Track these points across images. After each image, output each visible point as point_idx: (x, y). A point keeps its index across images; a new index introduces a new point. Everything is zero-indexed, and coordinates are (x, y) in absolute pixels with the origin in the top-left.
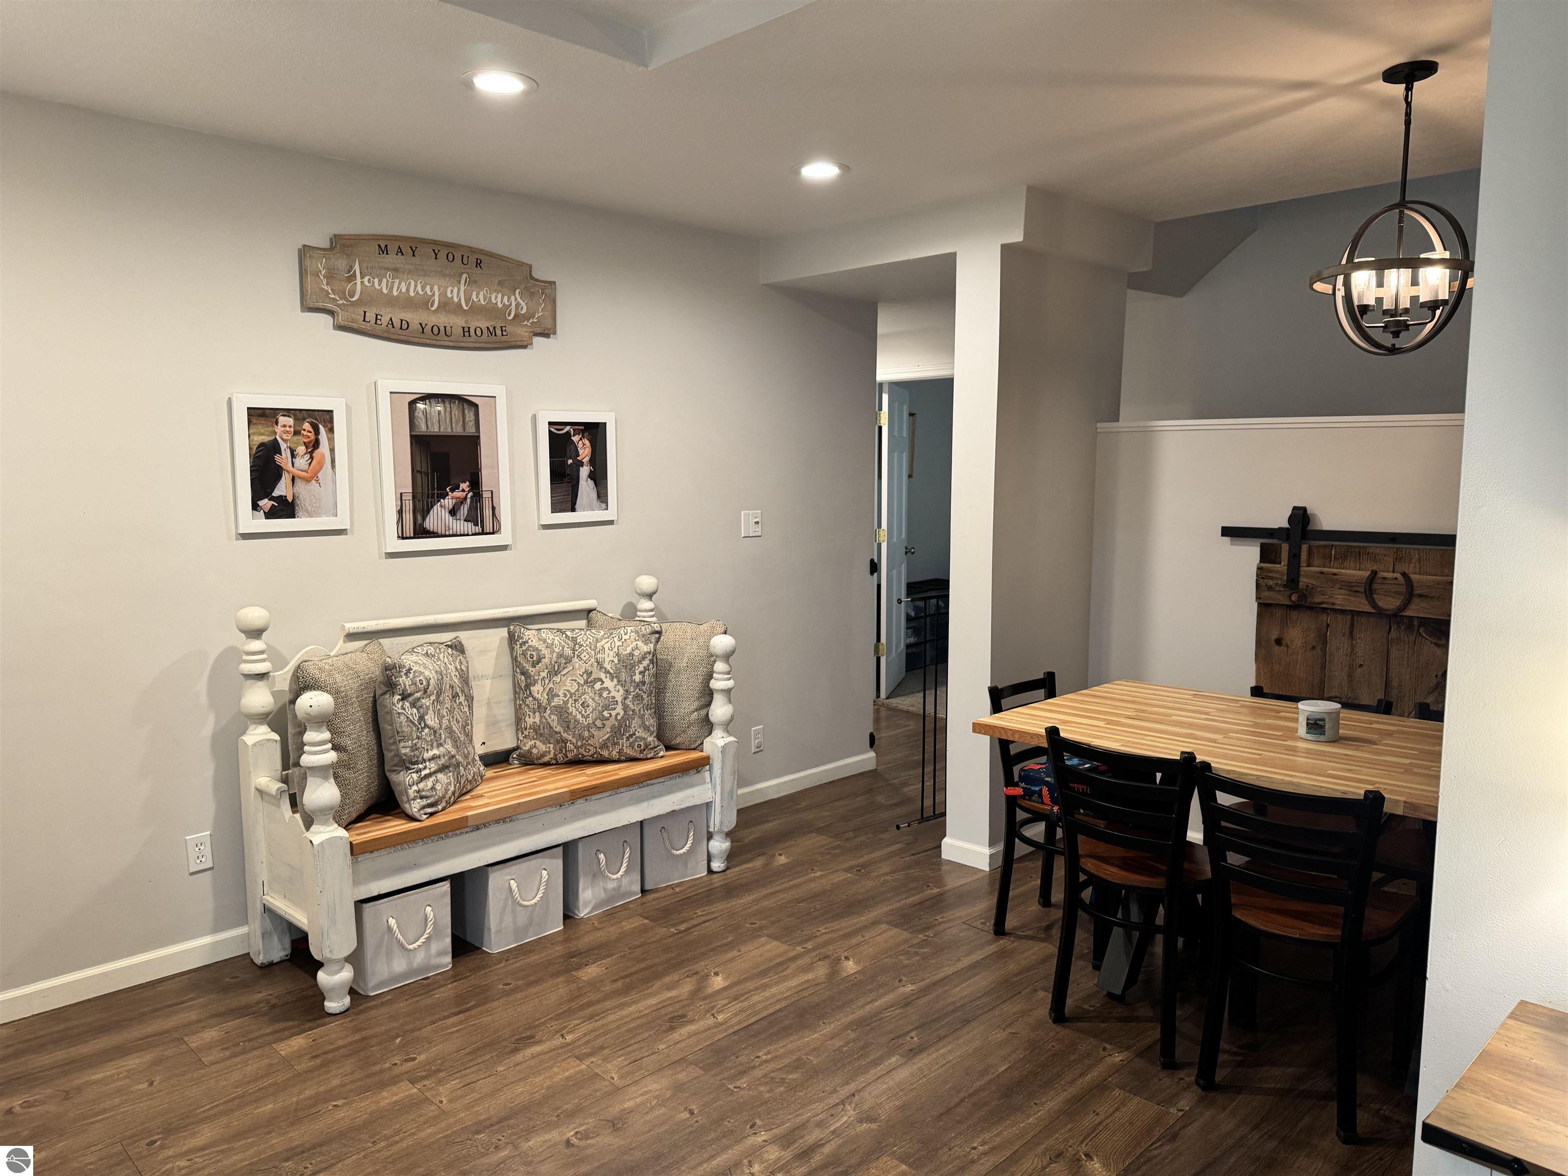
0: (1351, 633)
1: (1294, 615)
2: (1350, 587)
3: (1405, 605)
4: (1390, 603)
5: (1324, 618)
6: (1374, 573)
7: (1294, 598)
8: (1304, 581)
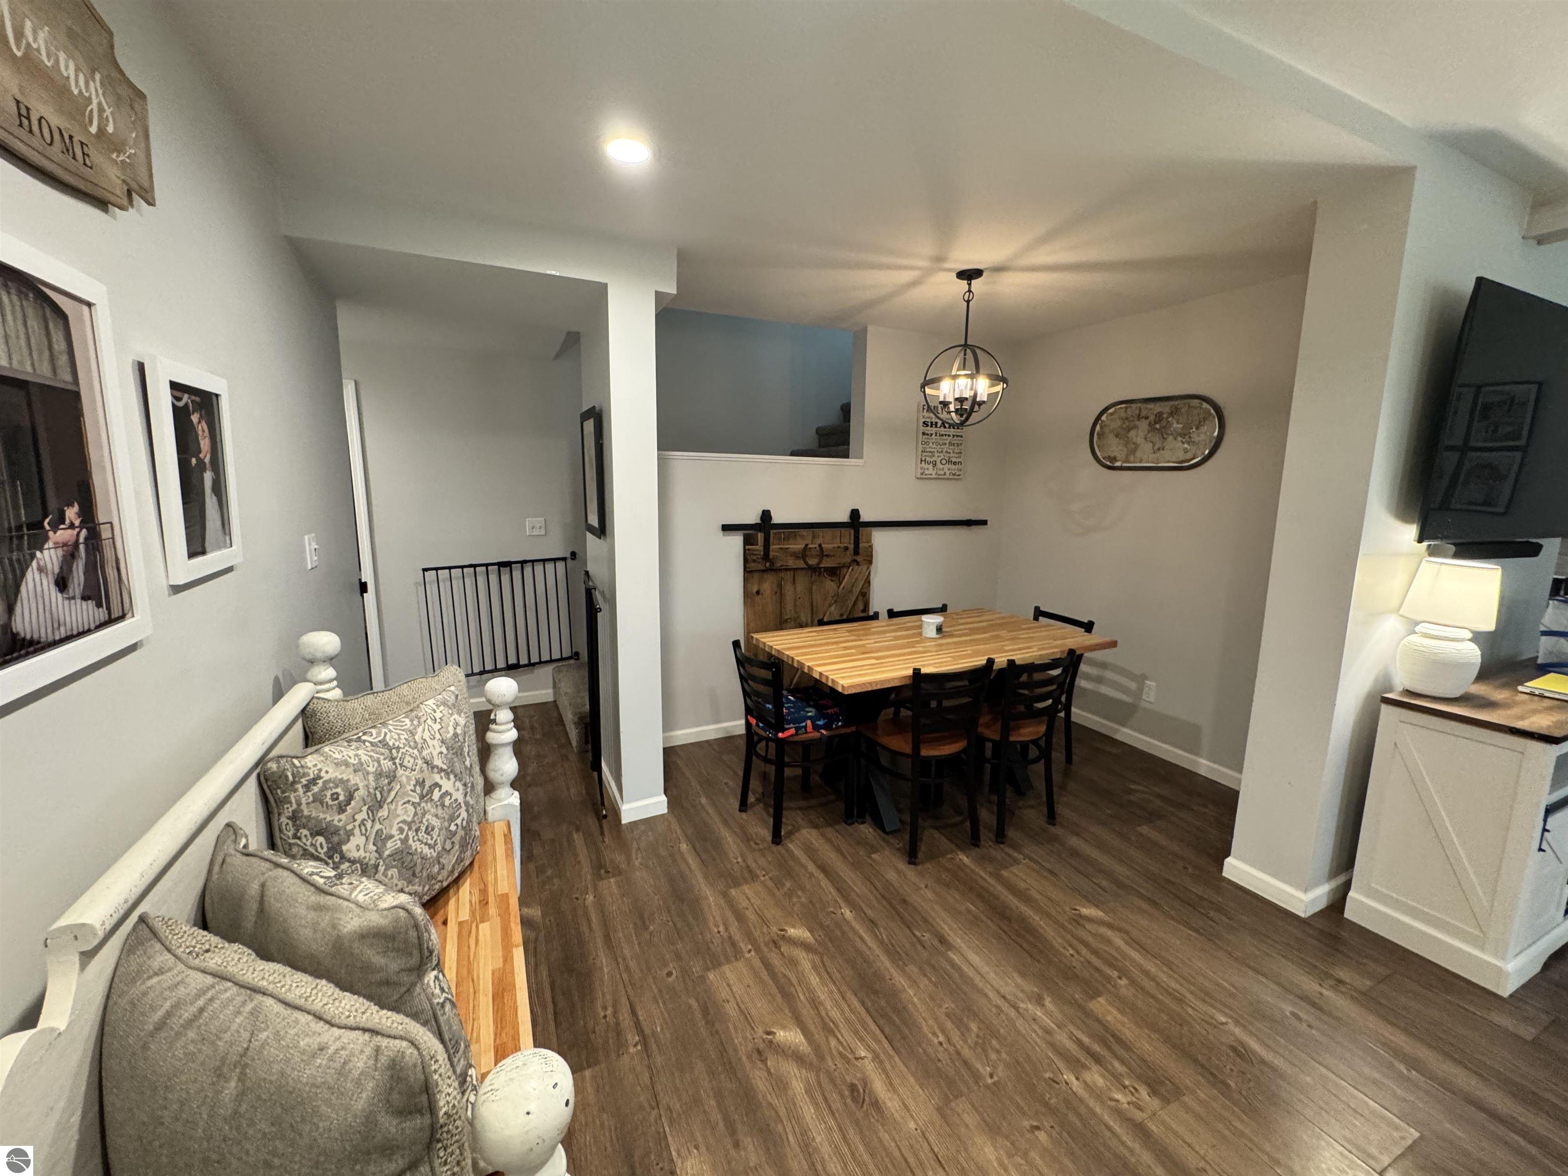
0: (794, 580)
1: (765, 576)
2: (796, 555)
3: (820, 562)
4: (813, 562)
5: (782, 574)
6: (807, 545)
7: (768, 564)
8: (772, 554)
